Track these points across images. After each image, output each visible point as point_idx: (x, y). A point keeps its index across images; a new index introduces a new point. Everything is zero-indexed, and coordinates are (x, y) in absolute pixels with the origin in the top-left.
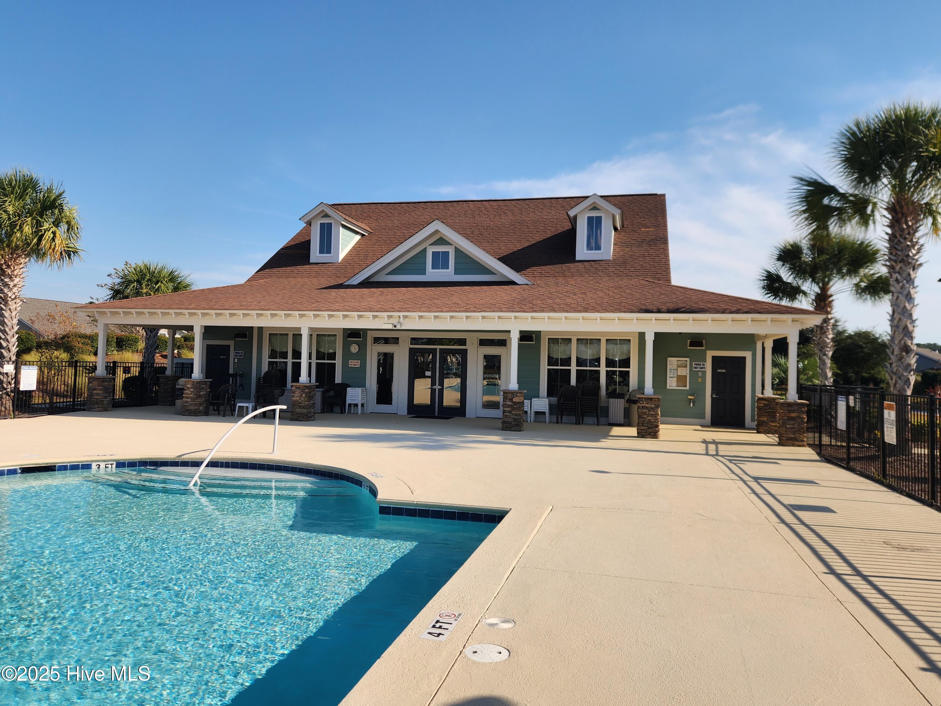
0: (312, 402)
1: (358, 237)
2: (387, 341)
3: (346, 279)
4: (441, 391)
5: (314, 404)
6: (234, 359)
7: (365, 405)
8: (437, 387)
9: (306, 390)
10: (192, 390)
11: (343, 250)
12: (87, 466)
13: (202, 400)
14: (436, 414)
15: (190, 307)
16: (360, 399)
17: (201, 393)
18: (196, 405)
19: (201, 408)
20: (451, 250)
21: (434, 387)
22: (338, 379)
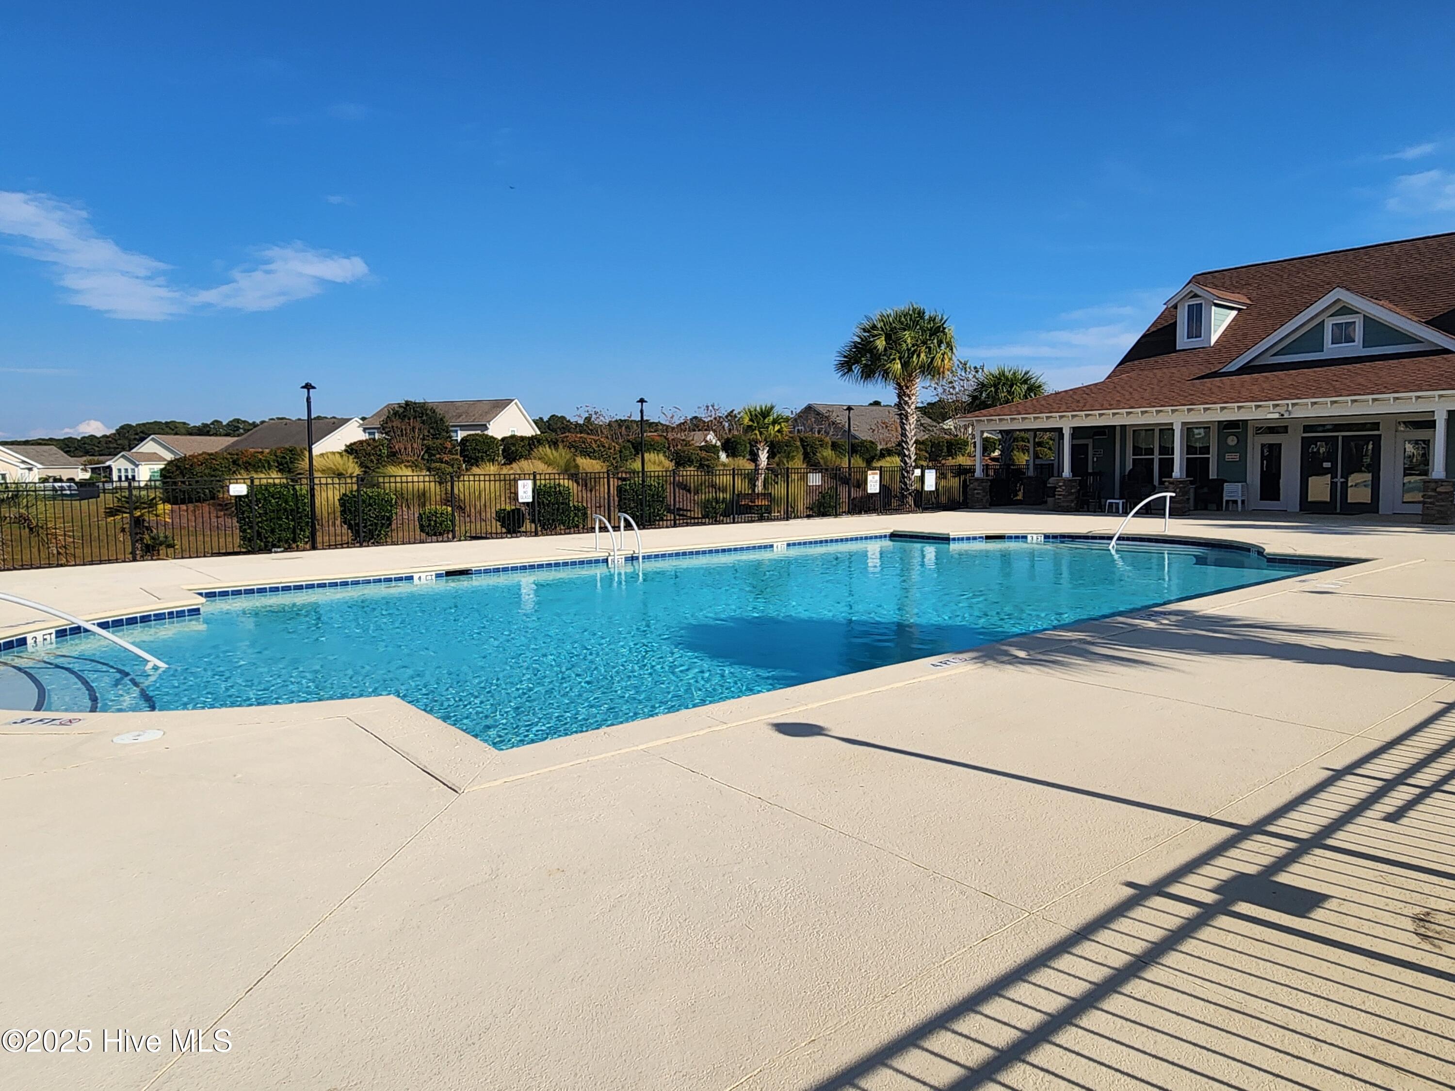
0: (1187, 497)
1: (1235, 313)
2: (1272, 430)
3: (1220, 366)
4: (1345, 485)
5: (1188, 499)
6: (1093, 458)
7: (1246, 502)
8: (1339, 480)
9: (1181, 485)
10: (1064, 488)
11: (1215, 331)
12: (1025, 537)
13: (1072, 497)
14: (1338, 511)
15: (1061, 410)
16: (1240, 495)
17: (1073, 491)
18: (1067, 501)
19: (1073, 505)
20: (1358, 321)
21: (1335, 480)
22: (1213, 475)
